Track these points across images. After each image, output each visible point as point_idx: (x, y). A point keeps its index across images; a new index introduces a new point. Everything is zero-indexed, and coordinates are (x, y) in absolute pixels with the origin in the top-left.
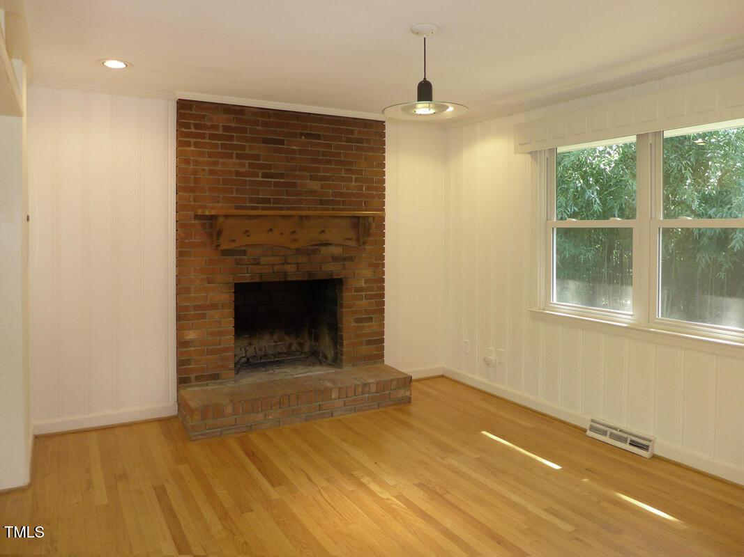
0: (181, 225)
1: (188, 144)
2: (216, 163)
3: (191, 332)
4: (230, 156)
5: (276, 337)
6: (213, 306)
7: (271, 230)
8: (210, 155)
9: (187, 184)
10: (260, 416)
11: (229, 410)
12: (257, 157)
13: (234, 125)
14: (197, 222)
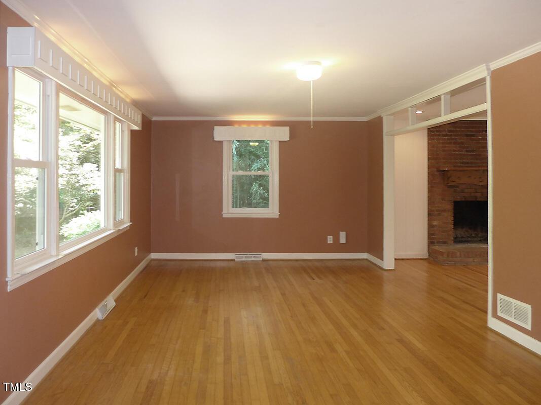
0: (431, 175)
1: (434, 139)
2: (445, 147)
3: (435, 221)
4: (450, 143)
5: (464, 230)
6: (444, 211)
7: (470, 177)
8: (443, 143)
9: (433, 157)
10: (471, 259)
11: (458, 254)
12: (462, 143)
13: (452, 129)
14: (438, 173)
